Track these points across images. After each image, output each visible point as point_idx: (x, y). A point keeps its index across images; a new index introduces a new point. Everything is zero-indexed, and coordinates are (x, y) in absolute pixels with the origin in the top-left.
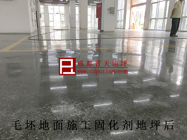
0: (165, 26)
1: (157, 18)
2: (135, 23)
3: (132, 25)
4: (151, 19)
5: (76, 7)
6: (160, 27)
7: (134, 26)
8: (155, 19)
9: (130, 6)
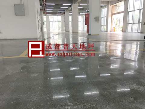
0: (140, 29)
1: (133, 23)
2: (115, 27)
3: (113, 28)
4: (128, 24)
5: (70, 16)
6: (135, 30)
7: (115, 29)
8: (132, 23)
9: (111, 14)
